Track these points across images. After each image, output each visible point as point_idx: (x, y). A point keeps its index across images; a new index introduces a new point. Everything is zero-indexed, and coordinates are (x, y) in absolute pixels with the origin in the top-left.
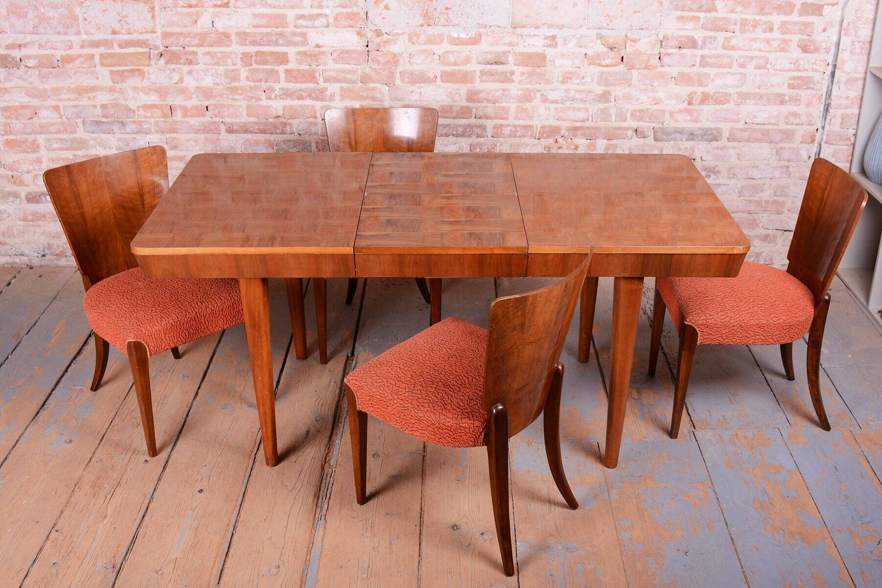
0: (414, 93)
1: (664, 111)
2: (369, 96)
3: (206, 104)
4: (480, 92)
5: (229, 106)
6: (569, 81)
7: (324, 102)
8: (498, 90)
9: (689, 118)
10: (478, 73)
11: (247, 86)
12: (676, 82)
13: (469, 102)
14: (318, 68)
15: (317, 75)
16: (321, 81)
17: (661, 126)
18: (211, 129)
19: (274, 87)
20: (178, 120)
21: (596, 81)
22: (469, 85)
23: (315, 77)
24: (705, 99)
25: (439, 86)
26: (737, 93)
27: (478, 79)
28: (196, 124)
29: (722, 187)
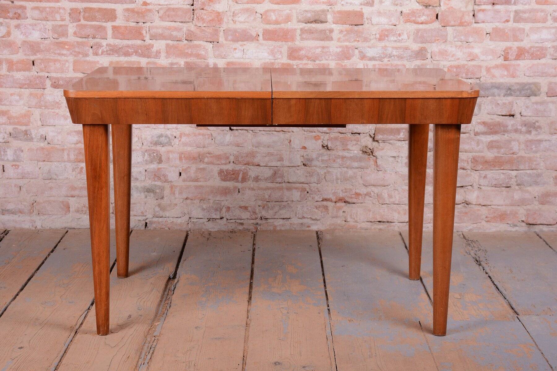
0: (237, 51)
1: (480, 67)
2: (194, 53)
3: (32, 58)
4: (300, 49)
5: (55, 61)
6: (386, 38)
7: (150, 59)
8: (318, 48)
9: (506, 73)
10: (298, 32)
11: (74, 42)
12: (491, 38)
13: (290, 59)
14: (145, 25)
15: (144, 32)
16: (147, 38)
17: (478, 81)
18: (37, 84)
19: (101, 43)
20: (3, 74)
21: (412, 37)
22: (290, 43)
23: (141, 34)
24: (521, 54)
25: (262, 44)
26: (553, 47)
27: (298, 38)
28: (22, 79)
29: (544, 143)
